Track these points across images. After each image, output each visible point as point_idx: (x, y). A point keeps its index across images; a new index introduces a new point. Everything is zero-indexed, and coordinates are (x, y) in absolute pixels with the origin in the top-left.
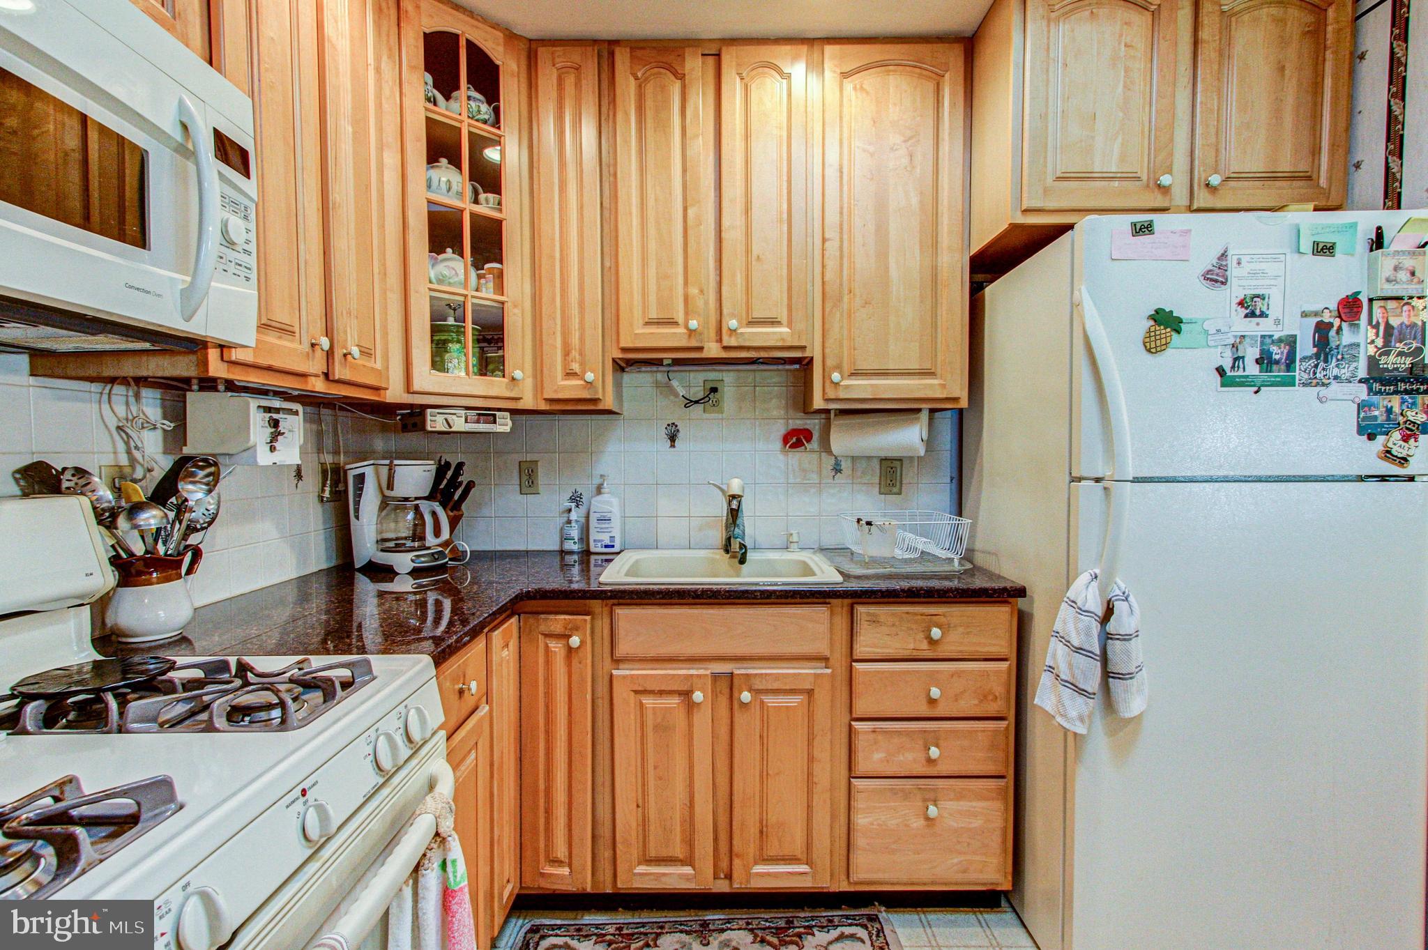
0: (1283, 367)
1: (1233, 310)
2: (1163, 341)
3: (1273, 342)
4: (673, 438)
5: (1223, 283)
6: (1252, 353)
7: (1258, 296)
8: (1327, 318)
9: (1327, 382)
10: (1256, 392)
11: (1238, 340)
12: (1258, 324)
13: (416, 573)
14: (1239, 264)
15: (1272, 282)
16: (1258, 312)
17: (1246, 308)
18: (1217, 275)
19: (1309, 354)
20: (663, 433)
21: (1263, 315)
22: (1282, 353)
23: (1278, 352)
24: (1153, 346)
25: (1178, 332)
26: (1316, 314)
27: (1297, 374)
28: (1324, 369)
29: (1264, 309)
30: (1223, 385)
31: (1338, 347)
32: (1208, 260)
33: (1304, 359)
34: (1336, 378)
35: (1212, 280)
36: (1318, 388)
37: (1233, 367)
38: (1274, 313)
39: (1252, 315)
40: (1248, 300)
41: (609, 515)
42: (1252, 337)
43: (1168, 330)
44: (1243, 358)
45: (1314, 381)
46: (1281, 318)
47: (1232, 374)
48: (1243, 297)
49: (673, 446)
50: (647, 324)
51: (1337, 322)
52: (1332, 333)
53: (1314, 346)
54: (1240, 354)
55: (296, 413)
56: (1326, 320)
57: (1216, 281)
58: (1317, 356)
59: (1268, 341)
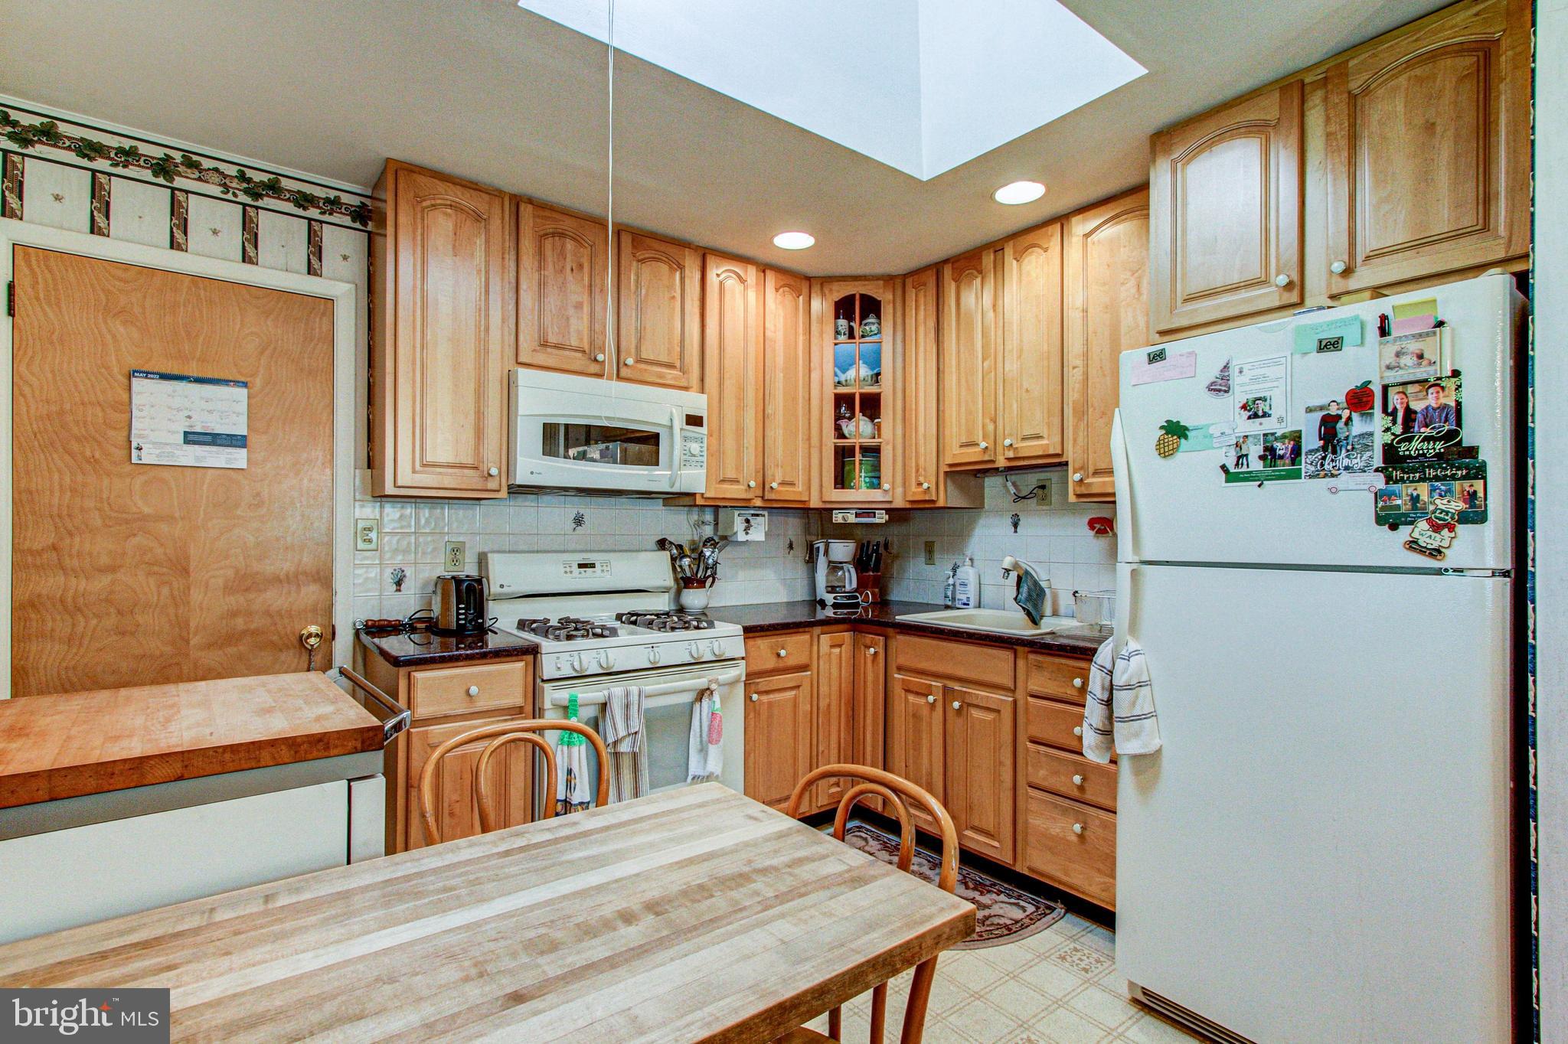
0: (1288, 461)
1: (1237, 414)
2: (1171, 447)
3: (1276, 439)
4: (1016, 525)
5: (1226, 391)
6: (1255, 450)
7: (1260, 399)
8: (1333, 410)
9: (1337, 472)
10: (1260, 486)
11: (1241, 440)
12: (1261, 424)
13: (835, 606)
14: (1241, 372)
15: (1275, 384)
16: (1260, 413)
17: (1249, 411)
18: (1220, 385)
19: (1316, 447)
20: (1009, 521)
21: (1265, 415)
22: (1287, 448)
23: (1281, 448)
24: (1165, 451)
25: (1186, 437)
26: (1321, 408)
27: (1303, 467)
28: (1332, 461)
29: (1267, 409)
30: (1227, 481)
31: (1347, 438)
32: (1212, 373)
33: (1311, 452)
34: (1347, 468)
35: (1215, 390)
36: (1327, 480)
37: (1237, 465)
38: (1276, 412)
39: (1256, 416)
40: (1250, 403)
41: (966, 581)
42: (1255, 436)
43: (1175, 437)
44: (1246, 455)
45: (1322, 473)
46: (1284, 415)
47: (1237, 470)
48: (1245, 401)
49: (1016, 532)
50: (961, 446)
51: (1346, 414)
52: (1340, 425)
53: (1320, 439)
54: (1244, 452)
55: (764, 516)
56: (1333, 413)
57: (1220, 391)
58: (1324, 448)
59: (1271, 438)
